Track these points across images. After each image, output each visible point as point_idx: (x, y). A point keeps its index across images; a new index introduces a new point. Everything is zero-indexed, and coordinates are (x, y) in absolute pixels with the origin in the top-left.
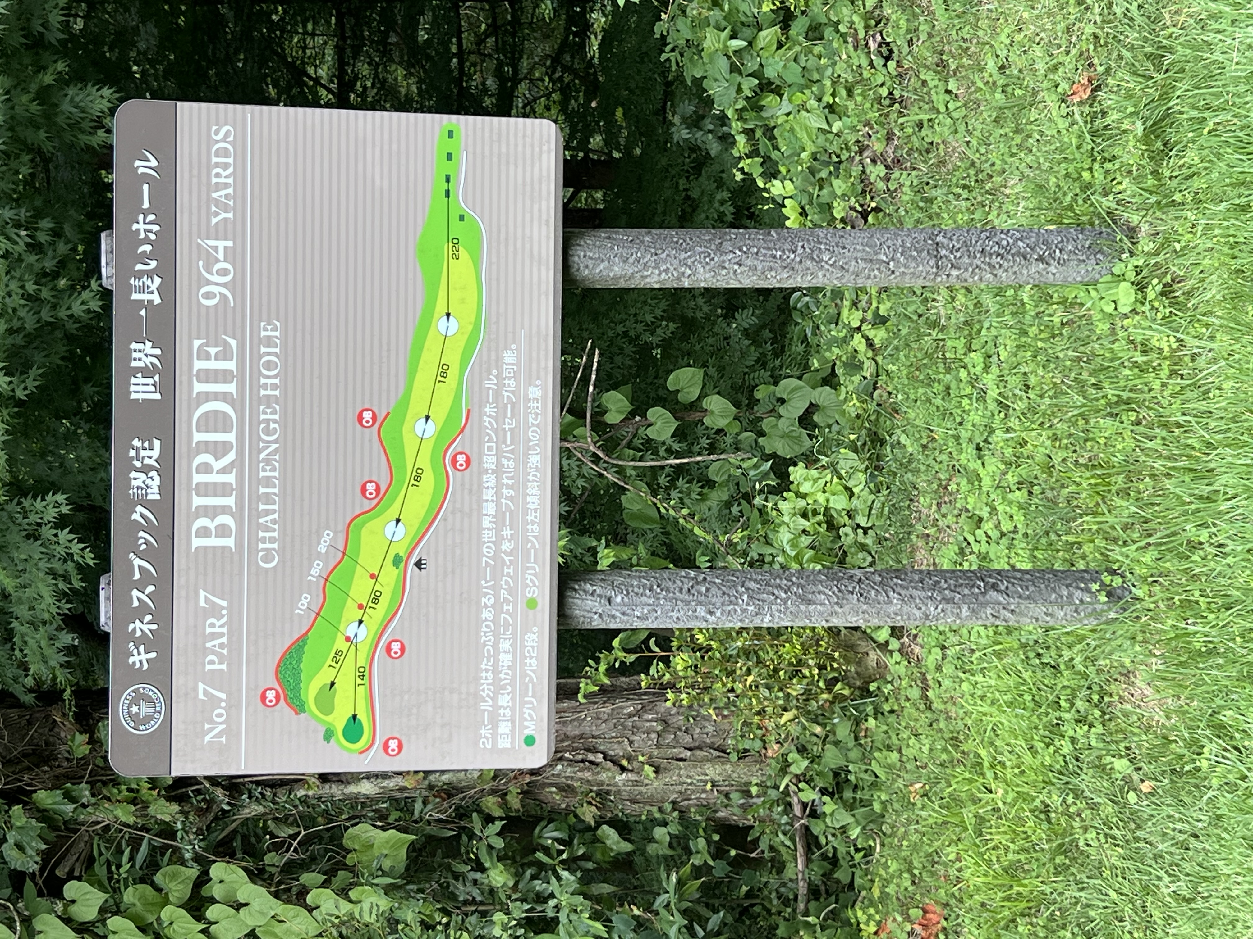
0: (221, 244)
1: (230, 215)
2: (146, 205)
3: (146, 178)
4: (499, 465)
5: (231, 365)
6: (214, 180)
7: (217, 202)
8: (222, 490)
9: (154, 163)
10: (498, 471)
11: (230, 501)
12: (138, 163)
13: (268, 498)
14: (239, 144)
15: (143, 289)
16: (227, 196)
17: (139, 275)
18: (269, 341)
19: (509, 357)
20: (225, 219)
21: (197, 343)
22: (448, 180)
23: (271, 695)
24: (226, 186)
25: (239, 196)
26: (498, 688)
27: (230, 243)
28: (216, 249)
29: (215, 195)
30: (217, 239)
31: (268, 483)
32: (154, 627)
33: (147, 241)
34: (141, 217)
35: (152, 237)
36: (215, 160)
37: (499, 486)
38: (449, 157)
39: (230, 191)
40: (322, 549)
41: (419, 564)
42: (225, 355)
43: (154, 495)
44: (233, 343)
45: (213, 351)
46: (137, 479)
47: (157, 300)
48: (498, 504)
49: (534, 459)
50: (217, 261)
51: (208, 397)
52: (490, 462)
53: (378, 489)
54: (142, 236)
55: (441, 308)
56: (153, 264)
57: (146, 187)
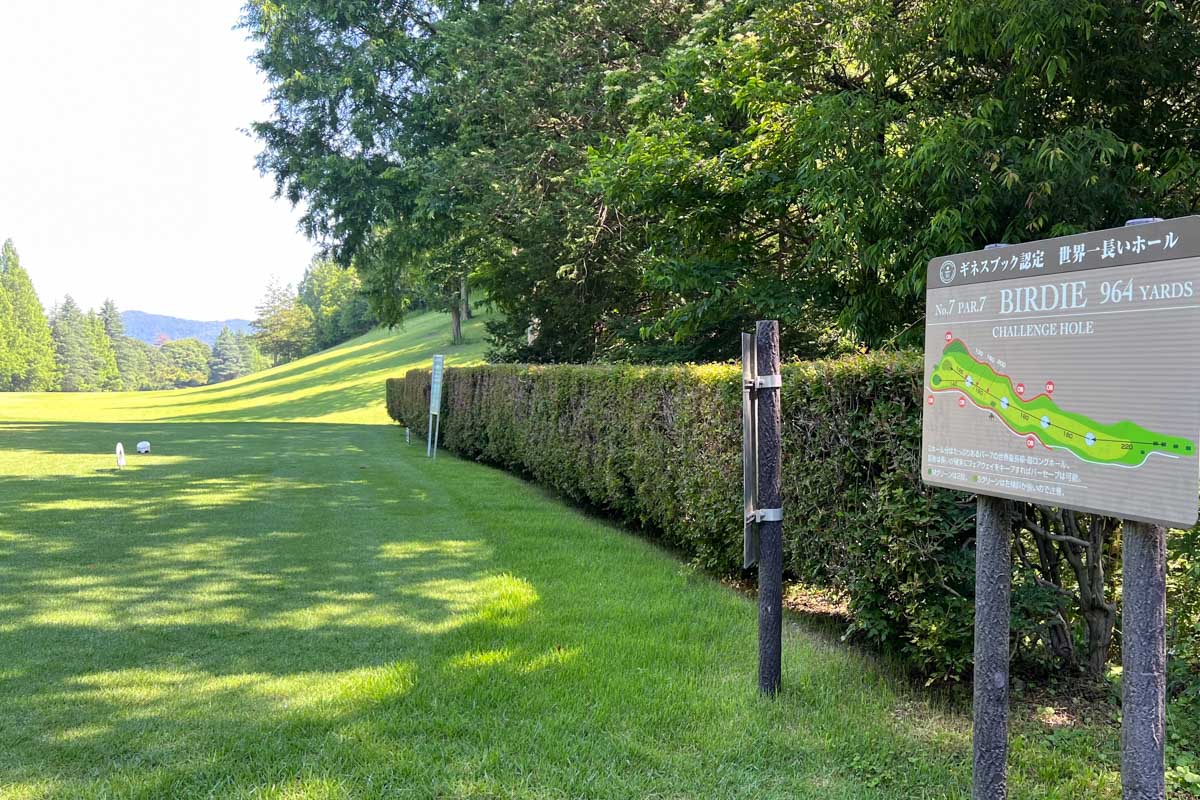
0: (1130, 294)
1: (1145, 298)
2: (1150, 243)
3: (1164, 241)
4: (1029, 466)
5: (1074, 306)
6: (1163, 286)
7: (1151, 289)
8: (1023, 306)
9: (1172, 245)
10: (1026, 465)
11: (1018, 310)
12: (1171, 234)
13: (1019, 331)
14: (1183, 301)
15: (1109, 248)
16: (1154, 295)
17: (1115, 244)
18: (1084, 327)
19: (1075, 477)
20: (1142, 295)
21: (1084, 283)
22: (1163, 444)
23: (949, 337)
24: (1160, 294)
25: (1154, 303)
26: (948, 457)
27: (1130, 299)
28: (1128, 291)
29: (1155, 287)
30: (1134, 290)
31: (1025, 330)
32: (974, 274)
33: (1132, 246)
34: (1144, 241)
35: (1134, 250)
36: (1174, 285)
37: (1019, 465)
38: (1176, 446)
39: (1157, 297)
40: (999, 362)
41: (992, 416)
42: (1079, 301)
43: (1023, 267)
44: (1083, 305)
45: (1080, 293)
46: (1027, 256)
47: (1103, 257)
48: (1013, 464)
49: (1030, 488)
50: (1122, 291)
51: (1060, 292)
52: (1030, 460)
53: (1020, 393)
54: (1134, 243)
55: (1099, 435)
56: (1121, 252)
57: (1159, 241)
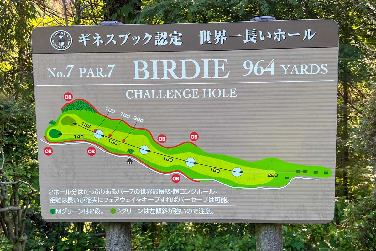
0: (272, 70)
1: (286, 73)
2: (290, 35)
3: (302, 34)
4: (174, 196)
5: (216, 76)
6: (302, 66)
7: (292, 67)
8: (160, 74)
9: (309, 38)
10: (172, 195)
11: (155, 77)
12: (309, 30)
13: (157, 94)
14: (319, 76)
15: (250, 35)
16: (295, 71)
17: (257, 33)
18: (227, 92)
19: (224, 200)
20: (284, 71)
21: (226, 60)
22: (305, 172)
23: (69, 97)
24: (299, 71)
25: (295, 77)
26: (76, 197)
27: (272, 73)
28: (270, 67)
29: (295, 66)
30: (274, 68)
31: (164, 94)
32: (98, 45)
33: (273, 36)
34: (284, 33)
35: (275, 38)
36: (312, 65)
37: (166, 196)
38: (316, 172)
39: (297, 73)
40: (135, 118)
41: (130, 161)
42: (221, 73)
43: (157, 43)
44: (227, 76)
45: (223, 67)
46: (164, 35)
47: (245, 41)
48: (157, 196)
49: (178, 211)
50: (264, 68)
51: (202, 66)
52: (176, 191)
53: (162, 142)
54: (275, 33)
55: (245, 169)
56: (262, 39)
57: (298, 34)
